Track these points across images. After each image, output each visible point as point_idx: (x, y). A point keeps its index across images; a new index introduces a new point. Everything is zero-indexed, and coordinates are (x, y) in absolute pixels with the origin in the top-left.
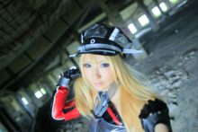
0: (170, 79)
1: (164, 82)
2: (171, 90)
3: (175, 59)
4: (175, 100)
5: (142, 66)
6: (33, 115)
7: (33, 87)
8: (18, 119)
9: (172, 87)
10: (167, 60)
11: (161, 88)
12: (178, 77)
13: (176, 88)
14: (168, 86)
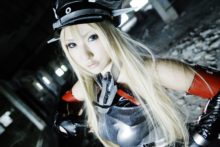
0: (208, 39)
1: (199, 44)
2: (208, 52)
3: (213, 16)
4: (213, 63)
5: (173, 29)
6: (56, 93)
7: (53, 65)
8: (42, 99)
9: (210, 48)
10: (203, 19)
11: (196, 50)
12: (216, 36)
13: (215, 49)
14: (205, 48)
